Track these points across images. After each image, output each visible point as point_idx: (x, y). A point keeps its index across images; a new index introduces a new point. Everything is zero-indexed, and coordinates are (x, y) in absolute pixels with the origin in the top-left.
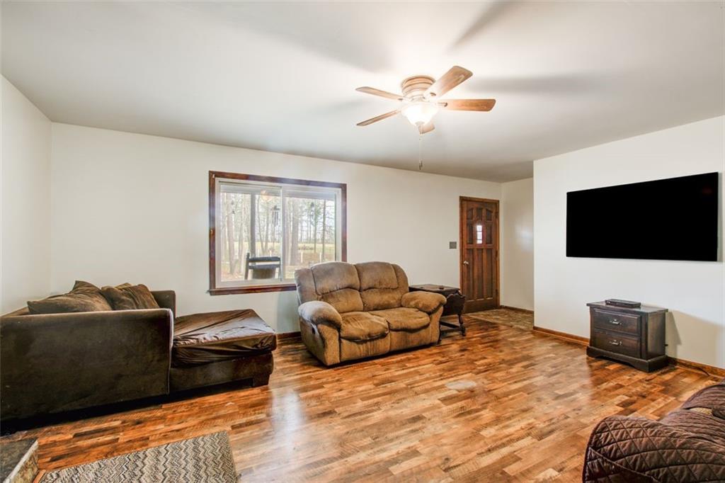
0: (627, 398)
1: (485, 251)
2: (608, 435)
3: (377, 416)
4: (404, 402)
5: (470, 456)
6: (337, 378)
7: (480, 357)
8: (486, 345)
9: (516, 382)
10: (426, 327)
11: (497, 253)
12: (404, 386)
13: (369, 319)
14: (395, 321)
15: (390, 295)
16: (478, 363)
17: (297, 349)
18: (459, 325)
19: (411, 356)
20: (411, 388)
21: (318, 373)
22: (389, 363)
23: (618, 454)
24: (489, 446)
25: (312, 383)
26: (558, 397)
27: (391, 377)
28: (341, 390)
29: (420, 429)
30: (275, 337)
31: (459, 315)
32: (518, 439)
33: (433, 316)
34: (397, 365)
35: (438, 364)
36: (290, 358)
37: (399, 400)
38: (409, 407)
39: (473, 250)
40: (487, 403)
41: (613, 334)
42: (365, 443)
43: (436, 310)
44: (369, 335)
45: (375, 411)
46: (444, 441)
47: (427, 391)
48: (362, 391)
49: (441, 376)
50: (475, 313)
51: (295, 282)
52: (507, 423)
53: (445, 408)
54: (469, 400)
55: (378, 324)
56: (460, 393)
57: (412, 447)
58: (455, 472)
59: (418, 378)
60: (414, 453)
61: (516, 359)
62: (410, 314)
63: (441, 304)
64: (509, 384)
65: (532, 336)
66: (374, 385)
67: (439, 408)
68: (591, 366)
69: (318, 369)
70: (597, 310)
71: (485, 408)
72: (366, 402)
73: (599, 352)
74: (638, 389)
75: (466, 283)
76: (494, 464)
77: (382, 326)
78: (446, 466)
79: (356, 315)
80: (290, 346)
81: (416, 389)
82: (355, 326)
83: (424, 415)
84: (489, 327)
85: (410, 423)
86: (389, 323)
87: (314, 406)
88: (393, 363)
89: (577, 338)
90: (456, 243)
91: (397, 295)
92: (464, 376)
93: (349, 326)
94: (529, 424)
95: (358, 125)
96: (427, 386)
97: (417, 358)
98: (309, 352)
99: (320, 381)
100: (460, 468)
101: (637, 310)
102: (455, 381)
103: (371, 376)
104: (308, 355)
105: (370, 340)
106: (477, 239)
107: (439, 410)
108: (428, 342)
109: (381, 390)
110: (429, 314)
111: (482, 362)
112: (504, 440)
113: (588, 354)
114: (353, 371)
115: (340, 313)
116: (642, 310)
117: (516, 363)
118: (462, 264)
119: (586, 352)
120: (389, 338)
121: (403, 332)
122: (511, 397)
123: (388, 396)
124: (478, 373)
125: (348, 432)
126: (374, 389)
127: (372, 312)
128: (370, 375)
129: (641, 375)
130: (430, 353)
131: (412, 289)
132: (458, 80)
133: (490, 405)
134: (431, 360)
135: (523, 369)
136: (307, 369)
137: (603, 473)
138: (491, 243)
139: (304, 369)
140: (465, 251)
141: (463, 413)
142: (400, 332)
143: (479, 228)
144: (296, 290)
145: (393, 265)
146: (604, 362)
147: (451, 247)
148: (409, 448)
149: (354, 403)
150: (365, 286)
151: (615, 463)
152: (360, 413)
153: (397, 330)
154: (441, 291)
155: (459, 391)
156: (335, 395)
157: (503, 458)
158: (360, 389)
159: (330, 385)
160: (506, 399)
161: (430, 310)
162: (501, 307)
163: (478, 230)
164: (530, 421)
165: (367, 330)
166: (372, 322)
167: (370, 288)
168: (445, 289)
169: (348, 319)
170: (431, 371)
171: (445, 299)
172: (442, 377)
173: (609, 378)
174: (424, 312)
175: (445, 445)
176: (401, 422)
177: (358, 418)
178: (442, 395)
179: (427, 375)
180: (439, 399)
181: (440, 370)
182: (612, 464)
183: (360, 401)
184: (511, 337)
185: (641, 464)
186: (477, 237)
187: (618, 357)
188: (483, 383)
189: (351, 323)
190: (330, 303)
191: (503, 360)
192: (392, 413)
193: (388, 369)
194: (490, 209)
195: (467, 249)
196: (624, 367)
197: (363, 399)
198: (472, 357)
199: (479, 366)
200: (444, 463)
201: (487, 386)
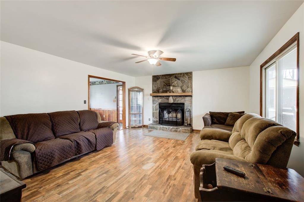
40: (136, 161)
53: (148, 156)
54: (142, 160)
56: (147, 162)
67: (150, 155)
71: (136, 159)
133: (134, 161)
155: (148, 163)
160: (129, 165)
178: (152, 160)
180: (152, 158)
201: (138, 168)
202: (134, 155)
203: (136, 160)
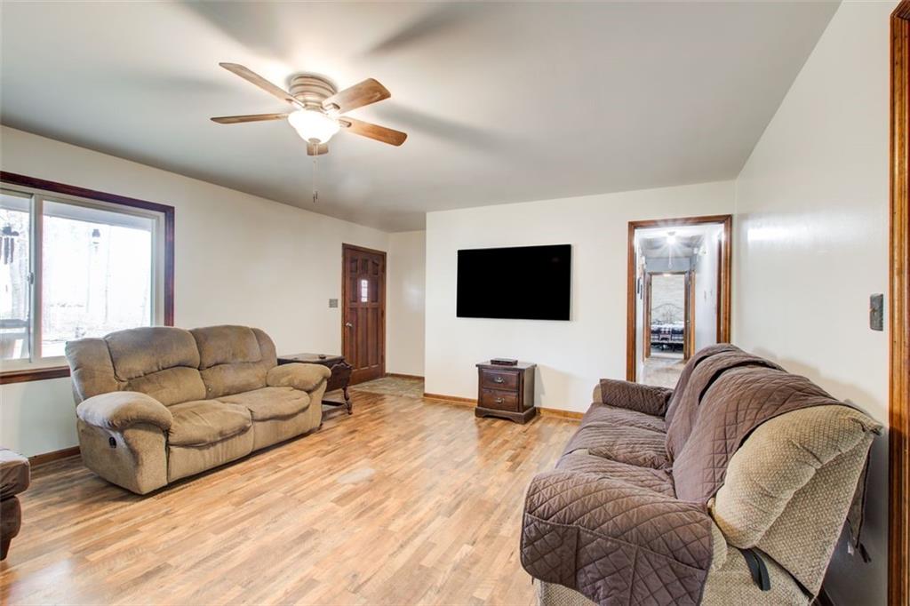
0: (513, 452)
1: (370, 310)
2: (539, 496)
3: (245, 550)
4: (285, 518)
5: (381, 561)
6: (164, 511)
7: (373, 436)
8: (377, 421)
9: (416, 459)
10: (304, 410)
11: (383, 314)
12: (282, 495)
13: (220, 409)
14: (262, 408)
15: (250, 371)
16: (372, 444)
17: (72, 479)
18: (343, 401)
19: (285, 452)
20: (292, 495)
21: (123, 510)
22: (251, 469)
23: (551, 512)
24: (400, 542)
25: (113, 530)
26: (458, 465)
27: (259, 488)
28: (174, 528)
29: (313, 548)
30: (24, 466)
31: (345, 389)
32: (429, 523)
33: (314, 394)
34: (265, 468)
35: (324, 455)
36: (56, 498)
37: (276, 517)
38: (293, 524)
39: (356, 309)
40: (390, 490)
41: (497, 392)
42: (232, 598)
43: (318, 386)
44: (221, 433)
45: (240, 543)
46: (348, 553)
47: (314, 495)
48: (213, 520)
49: (329, 470)
50: (359, 385)
51: (68, 363)
52: (415, 508)
53: (341, 511)
54: (369, 492)
55: (236, 414)
56: (356, 487)
57: (306, 577)
58: (367, 589)
59: (298, 480)
60: (310, 583)
61: (412, 432)
62: (282, 395)
63: (324, 378)
64: (410, 462)
65: (422, 404)
66: (233, 505)
67: (334, 513)
68: (480, 427)
69: (124, 503)
70: (485, 371)
71: (388, 497)
72: (223, 535)
73: (486, 412)
74: (520, 441)
75: (348, 350)
76: (409, 561)
77: (242, 416)
78: (356, 585)
79: (196, 406)
80: (52, 476)
81: (299, 495)
82: (197, 424)
83: (315, 527)
84: (378, 400)
85: (298, 544)
86: (251, 412)
87: (123, 569)
88: (259, 467)
89: (464, 400)
90: (337, 300)
91: (260, 371)
92: (359, 463)
93: (186, 424)
94: (437, 502)
95: (212, 119)
96: (313, 488)
97: (295, 452)
98: (100, 478)
99: (131, 523)
100: (372, 581)
101: (515, 367)
102: (348, 472)
103: (227, 492)
104: (98, 484)
105: (222, 441)
106: (361, 297)
107: (335, 515)
108: (307, 430)
109: (245, 510)
110: (309, 392)
111: (376, 442)
112: (416, 529)
113: (476, 415)
114: (192, 493)
115: (167, 406)
116: (519, 366)
117: (412, 437)
118: (344, 326)
119: (474, 413)
120: (252, 434)
121: (273, 421)
122: (413, 477)
123: (258, 516)
124: (374, 457)
125: (198, 591)
126: (234, 511)
127: (221, 399)
128: (223, 492)
129: (519, 428)
130: (310, 442)
131: (281, 362)
132: (371, 98)
133: (394, 491)
134: (314, 451)
135: (420, 442)
136: (97, 510)
137: (540, 535)
138: (376, 301)
139: (92, 511)
140: (348, 310)
141: (364, 510)
142: (269, 422)
143: (364, 284)
144: (69, 375)
145: (253, 330)
146: (490, 420)
147: (331, 306)
148: (301, 580)
149: (202, 543)
150: (208, 361)
151: (548, 521)
152: (216, 554)
153: (264, 420)
154: (323, 361)
155: (355, 484)
156: (165, 538)
157: (417, 550)
158: (209, 517)
159: (152, 525)
160: (409, 480)
161: (310, 387)
162: (387, 375)
163: (363, 285)
164: (437, 499)
165: (217, 427)
166: (224, 413)
167: (217, 364)
168: (327, 358)
169: (182, 414)
170: (315, 467)
171: (328, 371)
172: (331, 472)
173: (495, 436)
174: (301, 390)
175: (349, 558)
176: (284, 547)
177: (213, 562)
178: (335, 495)
179: (311, 473)
180: (332, 501)
181: (327, 463)
182: (547, 524)
183: (212, 535)
184: (401, 408)
185: (570, 516)
186: (361, 293)
187: (500, 413)
188: (382, 467)
189: (190, 420)
190: (145, 393)
191: (399, 436)
192: (268, 539)
193: (252, 477)
194: (376, 261)
195: (351, 309)
196: (506, 422)
197: (216, 533)
198: (365, 438)
199: (374, 448)
200: (352, 583)
201: (386, 470)
202: (395, 516)
203: (387, 495)
